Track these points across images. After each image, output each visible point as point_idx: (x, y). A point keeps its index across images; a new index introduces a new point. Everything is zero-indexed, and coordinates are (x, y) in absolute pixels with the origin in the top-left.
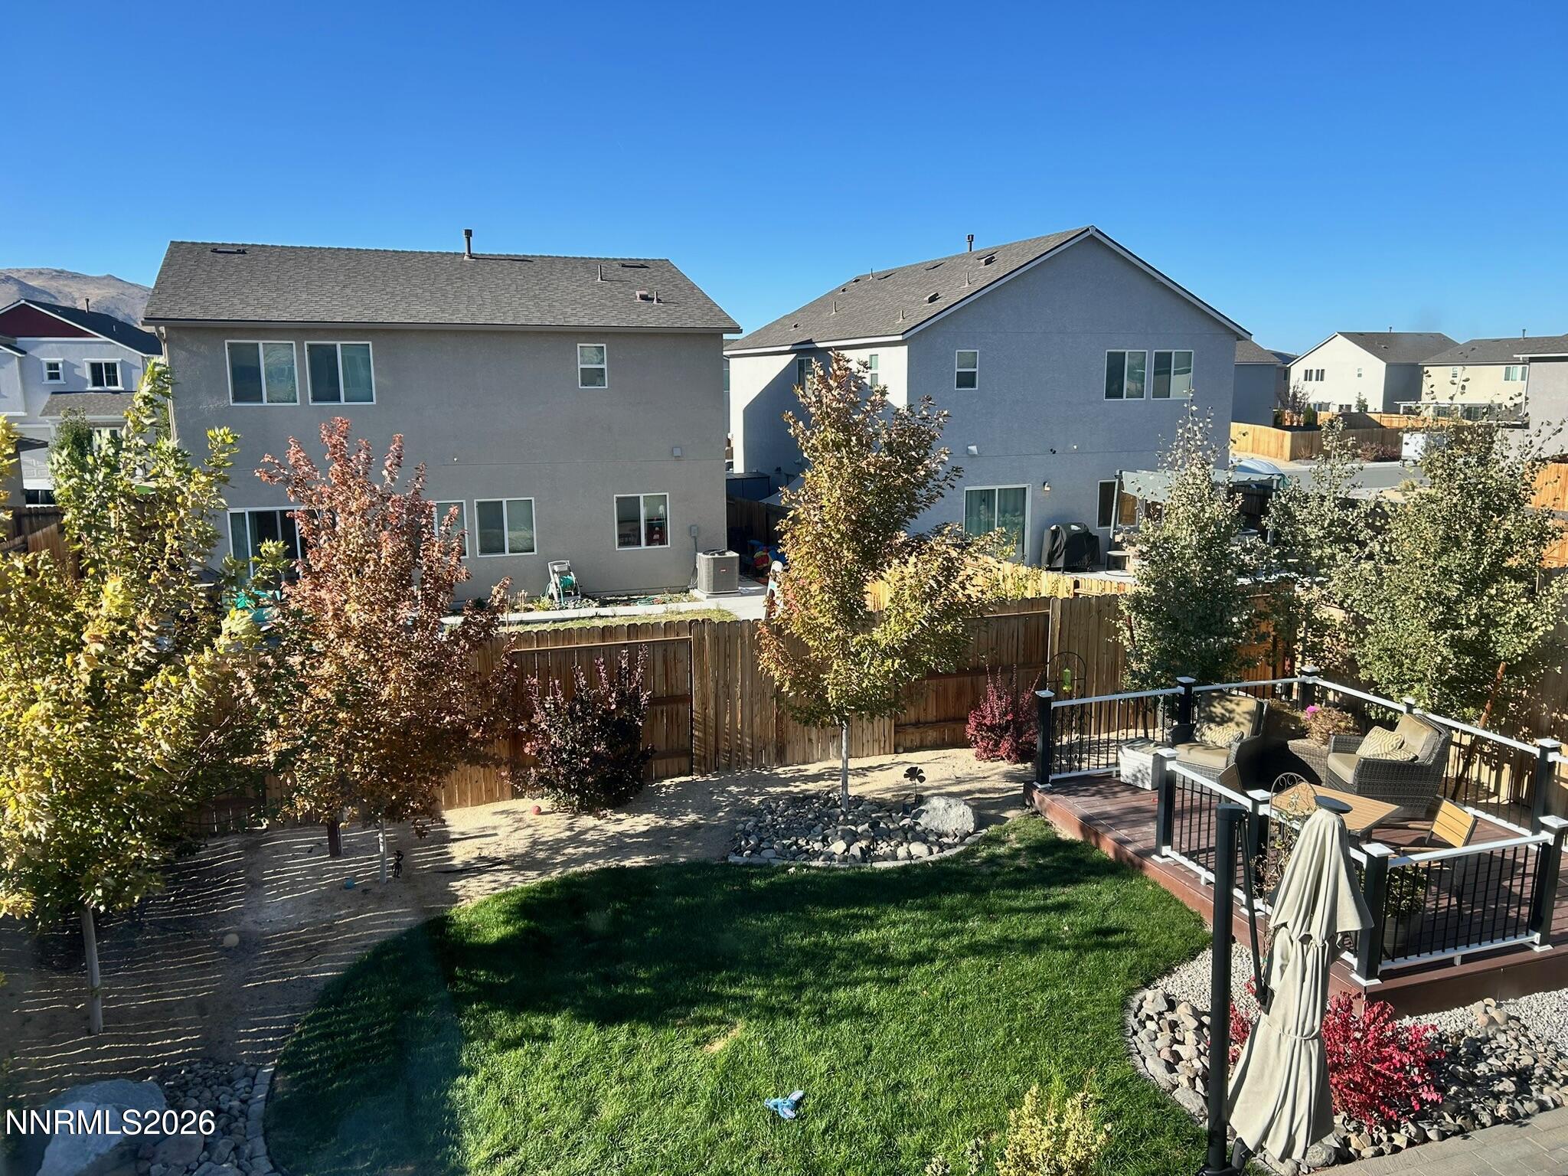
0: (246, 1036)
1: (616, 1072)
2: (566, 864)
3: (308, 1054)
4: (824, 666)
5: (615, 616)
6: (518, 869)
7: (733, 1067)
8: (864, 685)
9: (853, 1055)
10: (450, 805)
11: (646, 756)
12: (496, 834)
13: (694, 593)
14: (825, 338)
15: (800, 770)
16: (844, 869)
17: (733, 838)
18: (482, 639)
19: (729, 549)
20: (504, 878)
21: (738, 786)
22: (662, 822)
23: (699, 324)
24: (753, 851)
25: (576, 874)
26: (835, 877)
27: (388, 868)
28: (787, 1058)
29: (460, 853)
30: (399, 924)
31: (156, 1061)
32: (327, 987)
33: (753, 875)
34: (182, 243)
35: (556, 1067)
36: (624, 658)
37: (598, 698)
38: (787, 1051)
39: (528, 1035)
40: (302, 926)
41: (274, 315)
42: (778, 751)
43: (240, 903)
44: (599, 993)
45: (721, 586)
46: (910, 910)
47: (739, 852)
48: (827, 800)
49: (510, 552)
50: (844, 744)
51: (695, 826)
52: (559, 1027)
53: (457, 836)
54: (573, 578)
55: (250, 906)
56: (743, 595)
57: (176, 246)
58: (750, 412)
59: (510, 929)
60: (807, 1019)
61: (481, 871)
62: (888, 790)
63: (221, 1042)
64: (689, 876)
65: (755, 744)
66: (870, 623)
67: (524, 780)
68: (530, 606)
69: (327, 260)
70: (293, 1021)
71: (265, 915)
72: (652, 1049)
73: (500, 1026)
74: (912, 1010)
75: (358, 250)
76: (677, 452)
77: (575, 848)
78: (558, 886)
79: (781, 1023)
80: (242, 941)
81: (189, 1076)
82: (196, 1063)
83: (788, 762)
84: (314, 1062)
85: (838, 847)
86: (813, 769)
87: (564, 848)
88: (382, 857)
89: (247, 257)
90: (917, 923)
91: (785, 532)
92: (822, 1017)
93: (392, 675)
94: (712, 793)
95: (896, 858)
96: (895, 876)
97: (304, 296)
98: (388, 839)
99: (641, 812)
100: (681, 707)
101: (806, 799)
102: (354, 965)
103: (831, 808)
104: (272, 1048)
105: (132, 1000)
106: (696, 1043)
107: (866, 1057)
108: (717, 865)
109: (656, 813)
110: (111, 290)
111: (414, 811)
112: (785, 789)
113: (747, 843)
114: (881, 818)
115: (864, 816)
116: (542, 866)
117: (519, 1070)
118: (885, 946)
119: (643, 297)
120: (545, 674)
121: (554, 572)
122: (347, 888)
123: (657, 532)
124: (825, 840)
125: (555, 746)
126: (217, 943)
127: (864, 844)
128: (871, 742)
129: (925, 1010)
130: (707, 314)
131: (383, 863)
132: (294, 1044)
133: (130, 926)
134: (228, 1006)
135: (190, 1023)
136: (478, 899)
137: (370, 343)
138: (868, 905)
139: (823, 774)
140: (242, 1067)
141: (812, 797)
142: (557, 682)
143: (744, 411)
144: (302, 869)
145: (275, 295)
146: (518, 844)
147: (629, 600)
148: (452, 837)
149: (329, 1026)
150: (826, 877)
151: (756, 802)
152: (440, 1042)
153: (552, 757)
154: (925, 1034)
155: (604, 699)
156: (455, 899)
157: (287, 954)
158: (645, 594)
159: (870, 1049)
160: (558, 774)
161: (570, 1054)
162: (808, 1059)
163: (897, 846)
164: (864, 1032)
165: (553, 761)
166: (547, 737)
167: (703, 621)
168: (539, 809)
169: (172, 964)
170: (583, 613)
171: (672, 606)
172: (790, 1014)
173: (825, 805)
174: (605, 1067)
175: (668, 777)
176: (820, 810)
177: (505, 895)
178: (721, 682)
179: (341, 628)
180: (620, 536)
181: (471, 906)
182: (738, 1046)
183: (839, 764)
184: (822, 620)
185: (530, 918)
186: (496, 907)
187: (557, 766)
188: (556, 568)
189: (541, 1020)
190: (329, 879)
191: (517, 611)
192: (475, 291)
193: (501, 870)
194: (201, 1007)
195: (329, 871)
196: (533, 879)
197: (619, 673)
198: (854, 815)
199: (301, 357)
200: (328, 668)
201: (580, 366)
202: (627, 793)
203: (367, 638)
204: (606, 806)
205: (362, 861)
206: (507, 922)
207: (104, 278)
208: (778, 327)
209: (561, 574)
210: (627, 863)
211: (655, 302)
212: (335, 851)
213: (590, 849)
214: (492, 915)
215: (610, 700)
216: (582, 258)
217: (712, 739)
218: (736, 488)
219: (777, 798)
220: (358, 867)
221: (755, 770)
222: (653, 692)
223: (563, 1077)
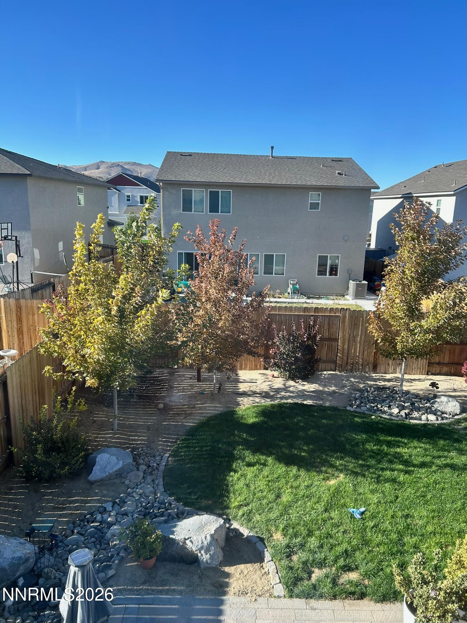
0: (162, 441)
1: (290, 484)
2: (282, 398)
3: (181, 452)
4: (398, 333)
5: (312, 303)
6: (264, 397)
7: (337, 492)
8: (414, 344)
9: (389, 498)
10: (241, 369)
11: (318, 361)
12: (256, 382)
13: (347, 297)
14: (417, 192)
15: (382, 376)
16: (396, 420)
17: (350, 400)
18: (258, 307)
19: (364, 280)
20: (257, 400)
21: (354, 379)
22: (321, 388)
23: (362, 185)
24: (357, 406)
25: (284, 403)
26: (392, 423)
27: (216, 389)
28: (361, 493)
29: (243, 387)
30: (218, 410)
31: (132, 444)
32: (190, 429)
33: (356, 416)
34: (171, 152)
35: (267, 477)
36: (312, 321)
37: (300, 335)
38: (361, 490)
39: (258, 462)
40: (185, 405)
41: (198, 179)
42: (374, 366)
43: (165, 393)
44: (287, 452)
45: (358, 295)
46: (423, 443)
47: (351, 406)
48: (393, 390)
49: (275, 274)
50: (403, 368)
51: (334, 392)
52: (270, 462)
53: (242, 381)
54: (298, 286)
55: (169, 395)
56: (368, 300)
57: (169, 153)
58: (380, 223)
59: (257, 419)
60: (371, 479)
61: (249, 396)
62: (422, 390)
63: (153, 442)
64: (329, 412)
65: (364, 362)
66: (421, 318)
67: (269, 363)
68: (280, 296)
69: (220, 158)
70: (177, 439)
71: (173, 399)
72: (306, 478)
73: (248, 456)
74: (419, 485)
75: (231, 154)
76: (346, 238)
77: (285, 393)
78: (277, 406)
79: (360, 479)
80: (164, 407)
81: (142, 452)
82: (144, 447)
83: (378, 372)
84: (182, 456)
85: (395, 411)
86: (388, 376)
87: (281, 392)
88: (214, 384)
89: (192, 157)
90: (426, 450)
91: (386, 275)
92: (378, 480)
93: (223, 318)
94: (343, 380)
95: (421, 420)
96: (420, 427)
97: (210, 172)
98: (217, 378)
99: (313, 383)
100: (333, 343)
101: (384, 388)
102: (200, 423)
103: (394, 394)
104: (169, 447)
105: (127, 421)
106: (324, 479)
107: (395, 500)
108: (341, 410)
109: (319, 384)
110: (150, 170)
111: (227, 369)
112: (375, 383)
113: (356, 402)
114: (416, 401)
115: (409, 400)
116: (272, 398)
117: (254, 474)
118: (410, 456)
119: (339, 173)
120: (280, 323)
121: (291, 284)
122: (202, 394)
123: (334, 271)
124: (389, 407)
125: (281, 352)
126: (156, 406)
127: (407, 411)
128: (416, 369)
129: (425, 486)
130: (365, 181)
131: (214, 386)
132: (176, 447)
133: (130, 395)
134: (157, 429)
135: (144, 433)
136: (247, 406)
137: (231, 191)
138: (405, 438)
139: (393, 379)
140: (159, 452)
141: (387, 388)
142: (284, 327)
143: (378, 222)
144: (187, 384)
145: (200, 172)
146: (265, 387)
147: (319, 297)
148: (241, 381)
149: (189, 443)
150: (388, 422)
151: (361, 386)
152: (226, 458)
153: (280, 356)
154: (424, 496)
155: (302, 336)
156: (239, 404)
157: (178, 414)
158: (326, 295)
159: (397, 497)
160: (281, 363)
161: (273, 473)
162: (370, 496)
163: (422, 414)
164: (396, 490)
165: (280, 357)
166: (278, 348)
167: (346, 309)
168: (273, 375)
169: (141, 411)
170: (301, 301)
171: (336, 301)
172: (364, 476)
173: (391, 392)
174: (286, 481)
175: (325, 371)
176: (389, 394)
177: (257, 406)
178: (352, 335)
179: (207, 298)
180: (318, 271)
181: (244, 408)
182: (340, 484)
183: (400, 376)
184: (399, 314)
185: (265, 417)
186: (253, 410)
187: (281, 360)
188: (292, 282)
189: (264, 457)
190: (196, 389)
191: (275, 297)
192: (272, 171)
193: (257, 397)
194: (148, 428)
195: (196, 387)
196: (268, 402)
197: (309, 326)
198: (404, 398)
199: (206, 195)
200: (201, 312)
201: (310, 202)
202: (308, 374)
203: (216, 303)
204: (299, 378)
205: (208, 385)
206: (256, 417)
207: (148, 165)
208: (397, 187)
209: (293, 285)
210: (305, 402)
211: (344, 175)
212: (199, 380)
213: (291, 394)
214: (251, 413)
215: (305, 337)
216: (316, 157)
217: (345, 358)
218: (369, 254)
219: (371, 386)
220: (206, 387)
221: (363, 373)
222: (323, 336)
223: (269, 481)
